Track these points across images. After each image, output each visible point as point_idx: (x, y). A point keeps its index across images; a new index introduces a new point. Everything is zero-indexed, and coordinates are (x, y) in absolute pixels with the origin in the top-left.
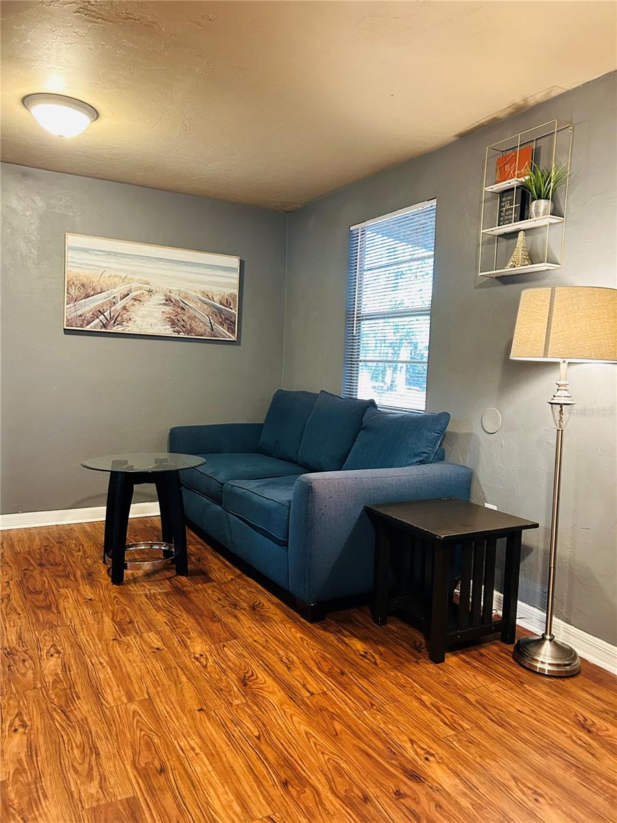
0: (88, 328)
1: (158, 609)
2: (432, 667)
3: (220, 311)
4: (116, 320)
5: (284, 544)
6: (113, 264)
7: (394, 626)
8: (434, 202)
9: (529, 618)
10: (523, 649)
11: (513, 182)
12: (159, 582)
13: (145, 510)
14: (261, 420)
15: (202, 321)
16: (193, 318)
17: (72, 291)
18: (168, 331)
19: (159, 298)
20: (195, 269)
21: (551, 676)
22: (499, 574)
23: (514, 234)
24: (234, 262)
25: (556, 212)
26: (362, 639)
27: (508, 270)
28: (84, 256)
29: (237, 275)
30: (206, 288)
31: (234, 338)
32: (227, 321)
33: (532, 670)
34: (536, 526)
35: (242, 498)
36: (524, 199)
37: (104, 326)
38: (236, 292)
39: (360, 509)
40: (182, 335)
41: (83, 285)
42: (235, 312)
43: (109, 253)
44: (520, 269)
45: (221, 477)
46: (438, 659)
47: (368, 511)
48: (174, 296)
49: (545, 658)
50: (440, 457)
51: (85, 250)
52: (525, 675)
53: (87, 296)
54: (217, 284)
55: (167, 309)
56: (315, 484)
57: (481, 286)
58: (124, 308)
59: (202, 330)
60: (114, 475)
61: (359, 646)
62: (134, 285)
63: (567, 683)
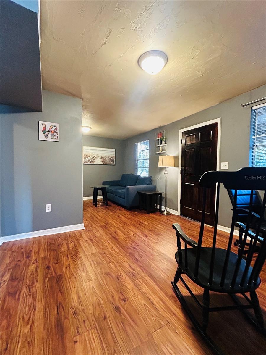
0: (87, 163)
1: (104, 210)
2: (147, 215)
3: (111, 159)
4: (92, 162)
5: (124, 198)
6: (92, 151)
7: (142, 211)
8: (149, 140)
9: (163, 208)
10: (162, 212)
11: (159, 138)
12: (103, 207)
13: (100, 197)
14: (120, 180)
15: (108, 161)
16: (106, 161)
17: (85, 157)
18: (102, 163)
19: (100, 157)
20: (107, 152)
21: (166, 215)
22: (158, 202)
23: (160, 146)
24: (114, 150)
25: (165, 143)
26: (137, 212)
27: (159, 152)
28: (87, 150)
29: (115, 152)
30: (109, 155)
31: (114, 164)
32: (113, 161)
33: (163, 215)
34: (164, 193)
35: (117, 192)
36: (161, 141)
37: (90, 163)
38: (114, 155)
39: (136, 192)
40: (104, 164)
41: (86, 155)
42: (114, 159)
43: (91, 149)
44: (161, 152)
45: (113, 189)
46: (148, 214)
47: (138, 192)
48: (103, 157)
49: (165, 213)
50: (151, 184)
51: (87, 149)
52: (162, 215)
53: (87, 157)
54: (112, 154)
55: (102, 159)
56: (129, 188)
57: (156, 155)
58: (94, 159)
59: (108, 163)
60: (95, 188)
61: (136, 213)
62: (96, 155)
63: (168, 216)
